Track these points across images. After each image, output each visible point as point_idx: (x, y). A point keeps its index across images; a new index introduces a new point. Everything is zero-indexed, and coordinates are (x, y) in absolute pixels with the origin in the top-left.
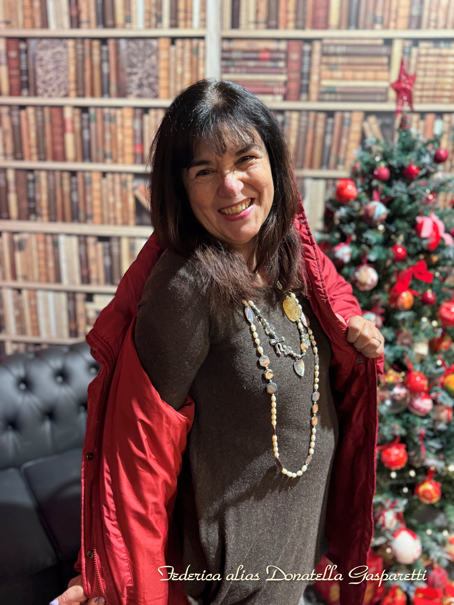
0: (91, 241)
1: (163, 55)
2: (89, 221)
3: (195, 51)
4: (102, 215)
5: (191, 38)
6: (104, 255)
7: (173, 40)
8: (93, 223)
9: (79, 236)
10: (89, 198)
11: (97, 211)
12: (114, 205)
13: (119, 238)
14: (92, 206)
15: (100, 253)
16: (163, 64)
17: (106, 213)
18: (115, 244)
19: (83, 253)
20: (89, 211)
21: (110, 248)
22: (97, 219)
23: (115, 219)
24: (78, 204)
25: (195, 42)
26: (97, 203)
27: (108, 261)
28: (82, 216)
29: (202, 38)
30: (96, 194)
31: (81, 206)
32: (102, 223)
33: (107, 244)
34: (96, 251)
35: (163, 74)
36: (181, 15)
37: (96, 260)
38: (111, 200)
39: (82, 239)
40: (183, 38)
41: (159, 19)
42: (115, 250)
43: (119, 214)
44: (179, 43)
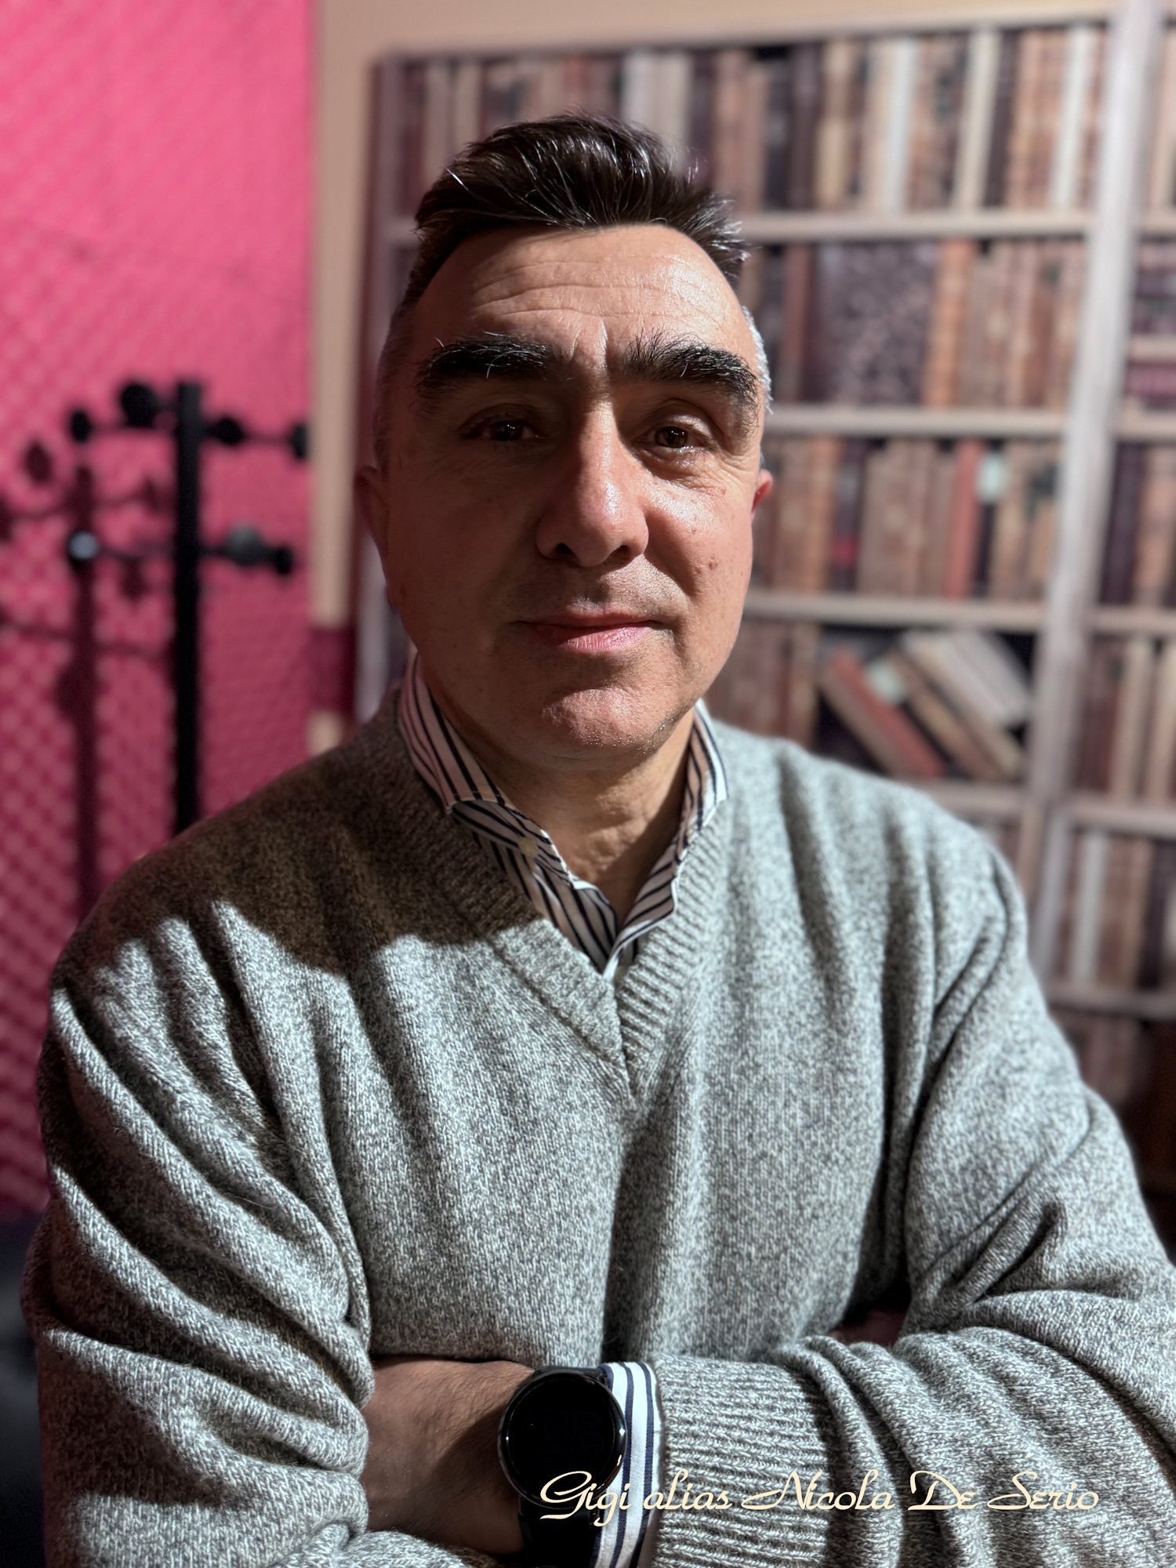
1: (952, 284)
3: (1050, 276)
5: (1040, 239)
7: (984, 245)
16: (946, 313)
25: (1051, 252)
29: (1076, 238)
35: (943, 340)
36: (1018, 173)
40: (1017, 240)
41: (948, 184)
44: (1003, 254)
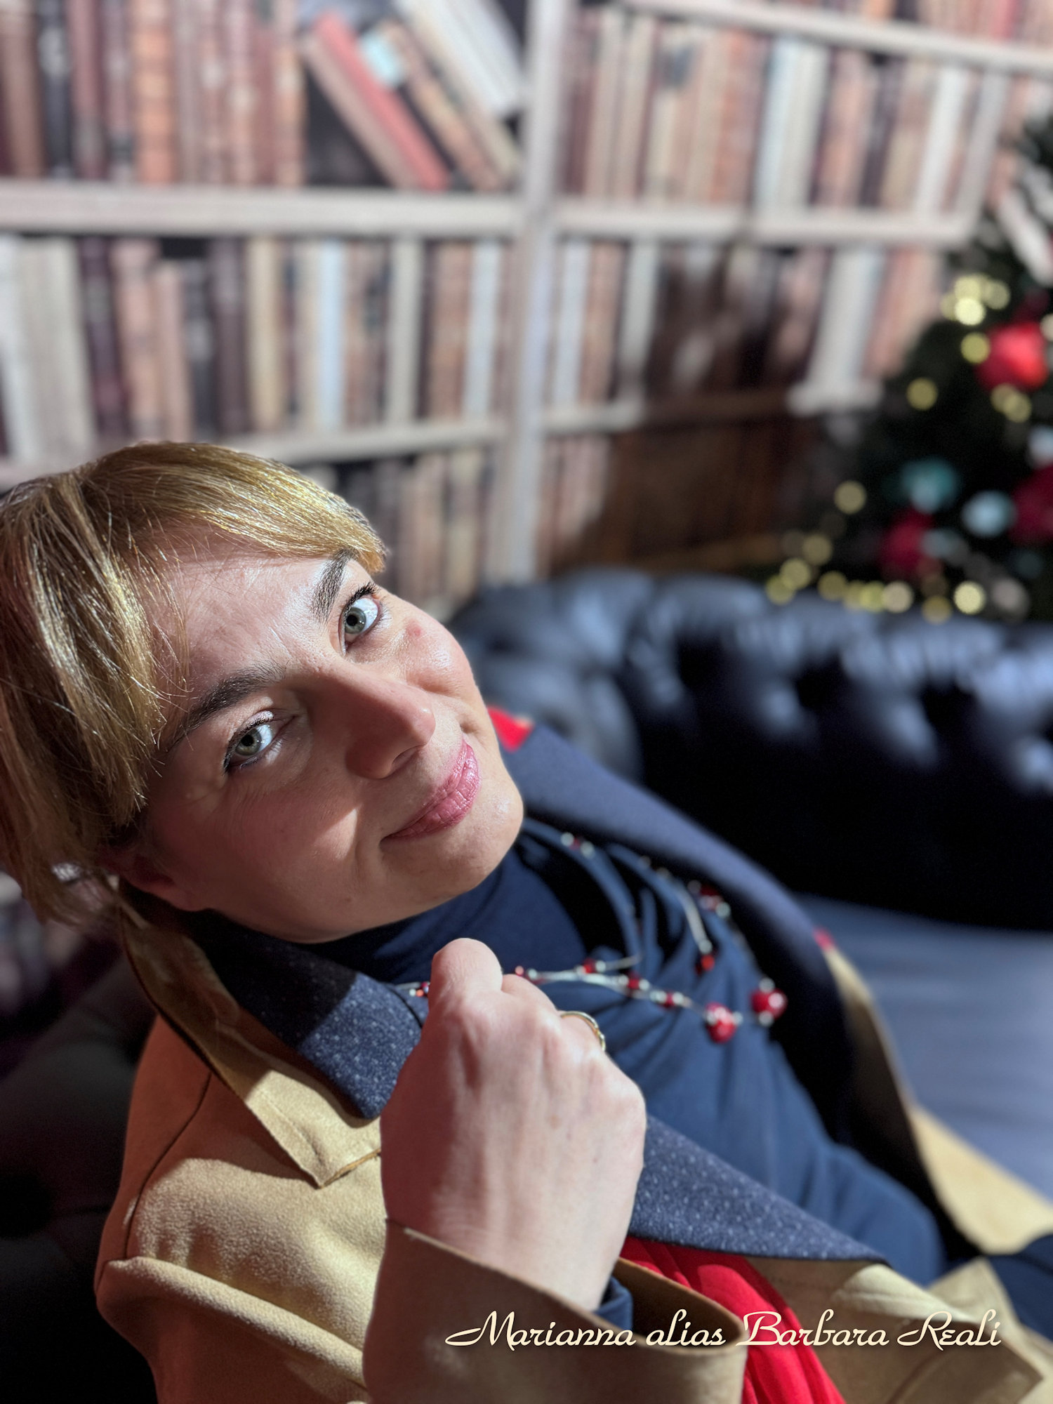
0: (131, 257)
2: (123, 171)
4: (174, 143)
6: (188, 316)
8: (139, 179)
9: (77, 238)
10: (117, 65)
11: (153, 123)
12: (223, 96)
13: (240, 242)
14: (133, 103)
15: (171, 309)
17: (190, 135)
18: (224, 265)
19: (99, 314)
20: (119, 127)
21: (207, 287)
22: (154, 159)
23: (227, 158)
24: (68, 87)
26: (152, 86)
27: (200, 340)
28: (88, 145)
30: (148, 46)
31: (85, 98)
32: (178, 176)
33: (193, 270)
34: (154, 302)
37: (153, 339)
38: (212, 74)
39: (93, 251)
42: (227, 293)
43: (241, 139)
